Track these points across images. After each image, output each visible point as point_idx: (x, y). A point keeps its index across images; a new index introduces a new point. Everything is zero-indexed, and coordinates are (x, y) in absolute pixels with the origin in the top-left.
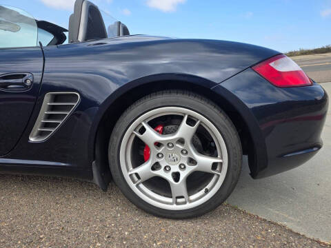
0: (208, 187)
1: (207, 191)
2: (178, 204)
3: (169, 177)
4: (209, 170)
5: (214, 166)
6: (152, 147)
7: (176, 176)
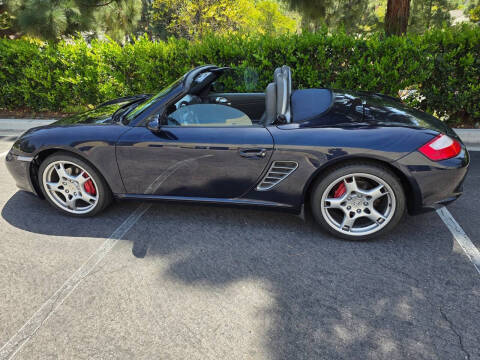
0: (389, 202)
1: (390, 205)
2: (381, 223)
3: (363, 214)
4: (381, 194)
5: (382, 190)
6: (342, 207)
7: (367, 211)
